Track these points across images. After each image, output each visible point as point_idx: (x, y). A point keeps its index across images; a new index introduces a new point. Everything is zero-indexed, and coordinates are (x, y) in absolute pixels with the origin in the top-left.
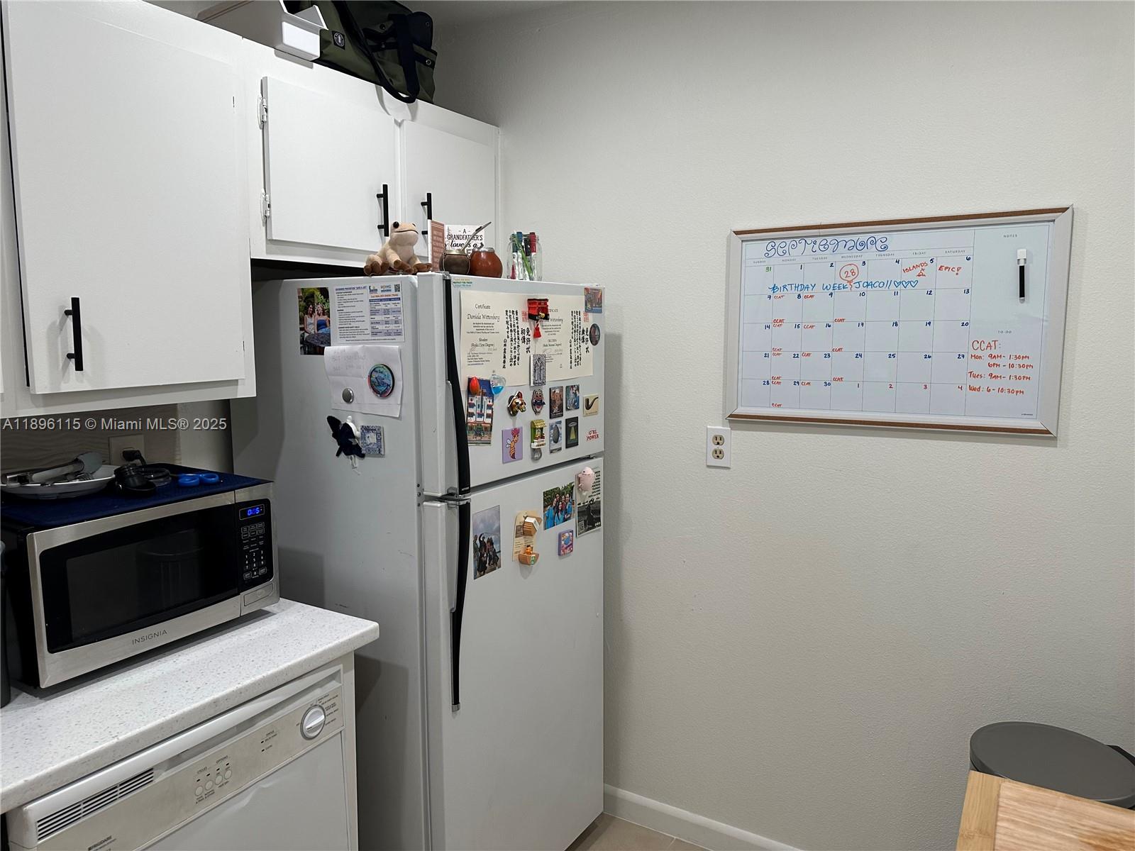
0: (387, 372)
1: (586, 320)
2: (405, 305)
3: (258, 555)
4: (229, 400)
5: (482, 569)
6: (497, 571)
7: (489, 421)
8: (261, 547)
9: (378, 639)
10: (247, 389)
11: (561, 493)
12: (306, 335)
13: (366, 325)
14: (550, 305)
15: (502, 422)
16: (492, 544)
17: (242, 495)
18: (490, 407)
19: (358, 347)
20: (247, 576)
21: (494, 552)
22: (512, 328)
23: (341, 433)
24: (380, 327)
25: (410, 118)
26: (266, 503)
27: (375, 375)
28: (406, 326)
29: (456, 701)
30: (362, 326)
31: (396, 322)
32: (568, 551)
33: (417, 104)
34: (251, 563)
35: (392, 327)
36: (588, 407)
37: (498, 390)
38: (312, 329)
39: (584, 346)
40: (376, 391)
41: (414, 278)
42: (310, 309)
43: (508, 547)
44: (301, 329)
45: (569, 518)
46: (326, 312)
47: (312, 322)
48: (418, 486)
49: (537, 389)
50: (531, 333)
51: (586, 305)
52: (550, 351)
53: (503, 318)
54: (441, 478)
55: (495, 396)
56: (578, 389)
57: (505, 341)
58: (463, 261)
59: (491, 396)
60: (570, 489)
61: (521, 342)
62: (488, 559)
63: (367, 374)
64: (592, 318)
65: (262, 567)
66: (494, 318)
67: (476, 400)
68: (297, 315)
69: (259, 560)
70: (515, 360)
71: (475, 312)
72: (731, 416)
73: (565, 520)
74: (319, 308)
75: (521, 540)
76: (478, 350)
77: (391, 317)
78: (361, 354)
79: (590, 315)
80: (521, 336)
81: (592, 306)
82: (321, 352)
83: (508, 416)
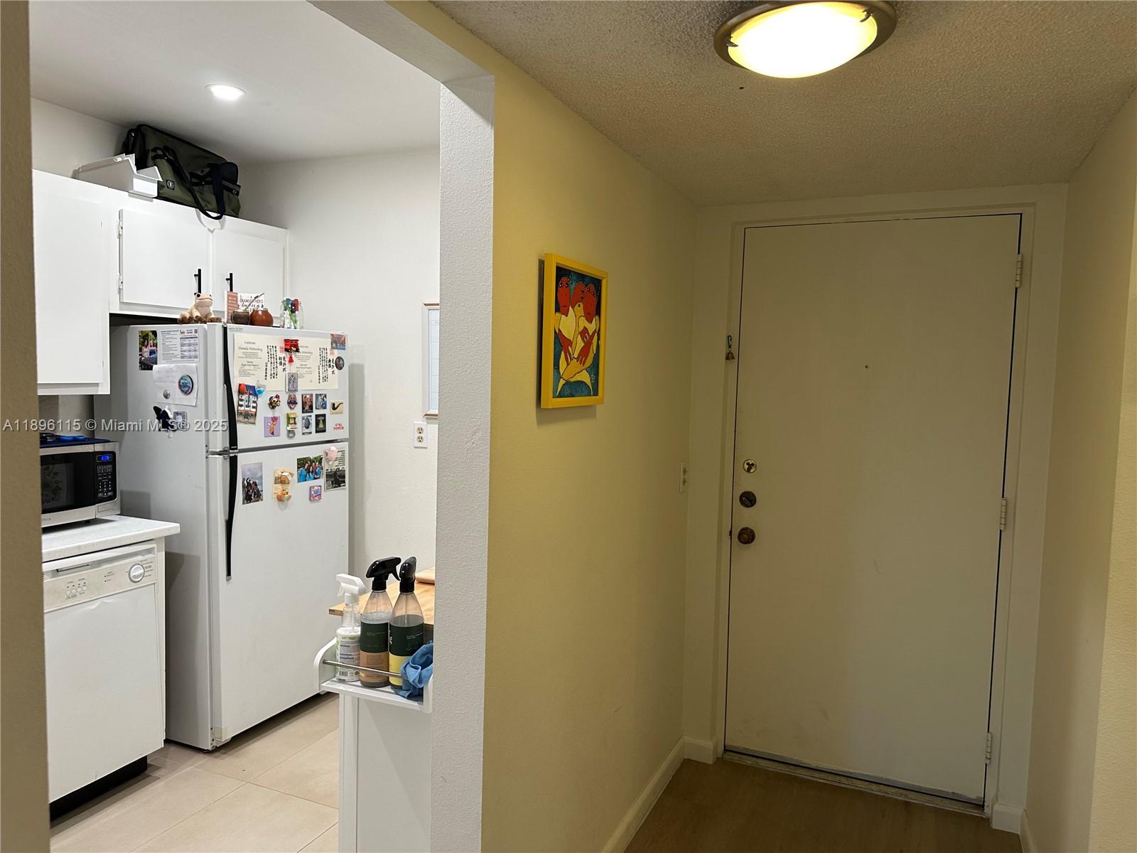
0: (189, 380)
1: (332, 354)
2: (200, 341)
3: (108, 484)
4: (93, 395)
5: (248, 499)
6: (260, 502)
7: (254, 410)
8: (110, 480)
9: (180, 534)
10: (105, 389)
11: (312, 461)
12: (143, 358)
13: (178, 352)
14: (300, 343)
15: (264, 412)
16: (256, 485)
17: (98, 448)
18: (254, 402)
19: (172, 366)
20: (100, 495)
21: (258, 490)
22: (271, 356)
23: (161, 415)
24: (186, 354)
25: (220, 227)
26: (113, 454)
27: (182, 381)
28: (201, 353)
29: (229, 573)
30: (176, 353)
31: (195, 351)
32: (317, 498)
33: (225, 218)
34: (103, 488)
35: (192, 353)
36: (334, 408)
37: (260, 392)
38: (146, 355)
39: (330, 370)
40: (182, 391)
41: (205, 326)
42: (146, 343)
43: (269, 489)
44: (140, 355)
45: (319, 478)
46: (155, 345)
47: (146, 351)
48: (206, 446)
49: (292, 394)
50: (287, 359)
51: (332, 344)
52: (301, 371)
53: (265, 350)
54: (220, 440)
55: (259, 396)
56: (325, 396)
57: (267, 363)
58: (245, 316)
59: (256, 395)
60: (320, 460)
61: (278, 364)
62: (253, 494)
63: (178, 380)
64: (337, 353)
65: (110, 491)
66: (258, 349)
67: (244, 397)
68: (138, 346)
69: (108, 487)
70: (274, 375)
71: (245, 346)
72: (426, 415)
73: (315, 479)
74: (151, 342)
75: (280, 486)
76: (247, 368)
77: (192, 348)
78: (174, 369)
79: (336, 351)
80: (278, 361)
81: (337, 345)
82: (151, 368)
83: (269, 409)
